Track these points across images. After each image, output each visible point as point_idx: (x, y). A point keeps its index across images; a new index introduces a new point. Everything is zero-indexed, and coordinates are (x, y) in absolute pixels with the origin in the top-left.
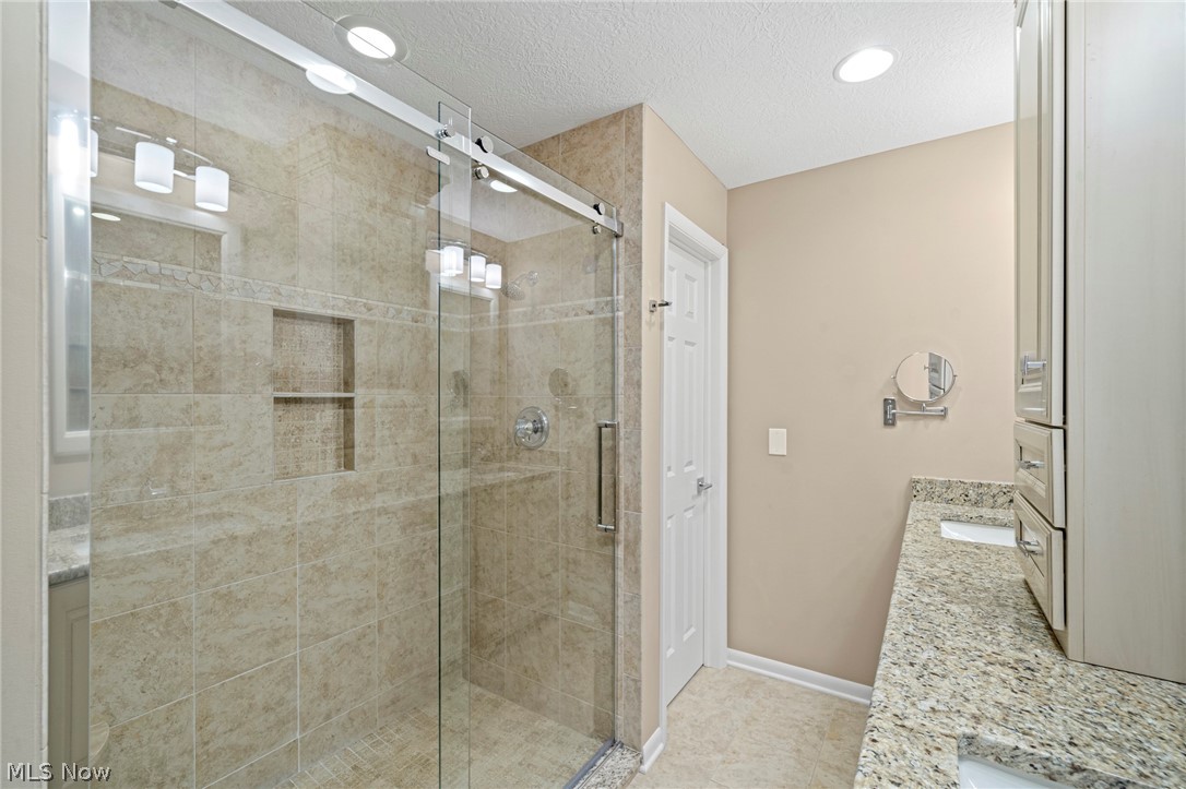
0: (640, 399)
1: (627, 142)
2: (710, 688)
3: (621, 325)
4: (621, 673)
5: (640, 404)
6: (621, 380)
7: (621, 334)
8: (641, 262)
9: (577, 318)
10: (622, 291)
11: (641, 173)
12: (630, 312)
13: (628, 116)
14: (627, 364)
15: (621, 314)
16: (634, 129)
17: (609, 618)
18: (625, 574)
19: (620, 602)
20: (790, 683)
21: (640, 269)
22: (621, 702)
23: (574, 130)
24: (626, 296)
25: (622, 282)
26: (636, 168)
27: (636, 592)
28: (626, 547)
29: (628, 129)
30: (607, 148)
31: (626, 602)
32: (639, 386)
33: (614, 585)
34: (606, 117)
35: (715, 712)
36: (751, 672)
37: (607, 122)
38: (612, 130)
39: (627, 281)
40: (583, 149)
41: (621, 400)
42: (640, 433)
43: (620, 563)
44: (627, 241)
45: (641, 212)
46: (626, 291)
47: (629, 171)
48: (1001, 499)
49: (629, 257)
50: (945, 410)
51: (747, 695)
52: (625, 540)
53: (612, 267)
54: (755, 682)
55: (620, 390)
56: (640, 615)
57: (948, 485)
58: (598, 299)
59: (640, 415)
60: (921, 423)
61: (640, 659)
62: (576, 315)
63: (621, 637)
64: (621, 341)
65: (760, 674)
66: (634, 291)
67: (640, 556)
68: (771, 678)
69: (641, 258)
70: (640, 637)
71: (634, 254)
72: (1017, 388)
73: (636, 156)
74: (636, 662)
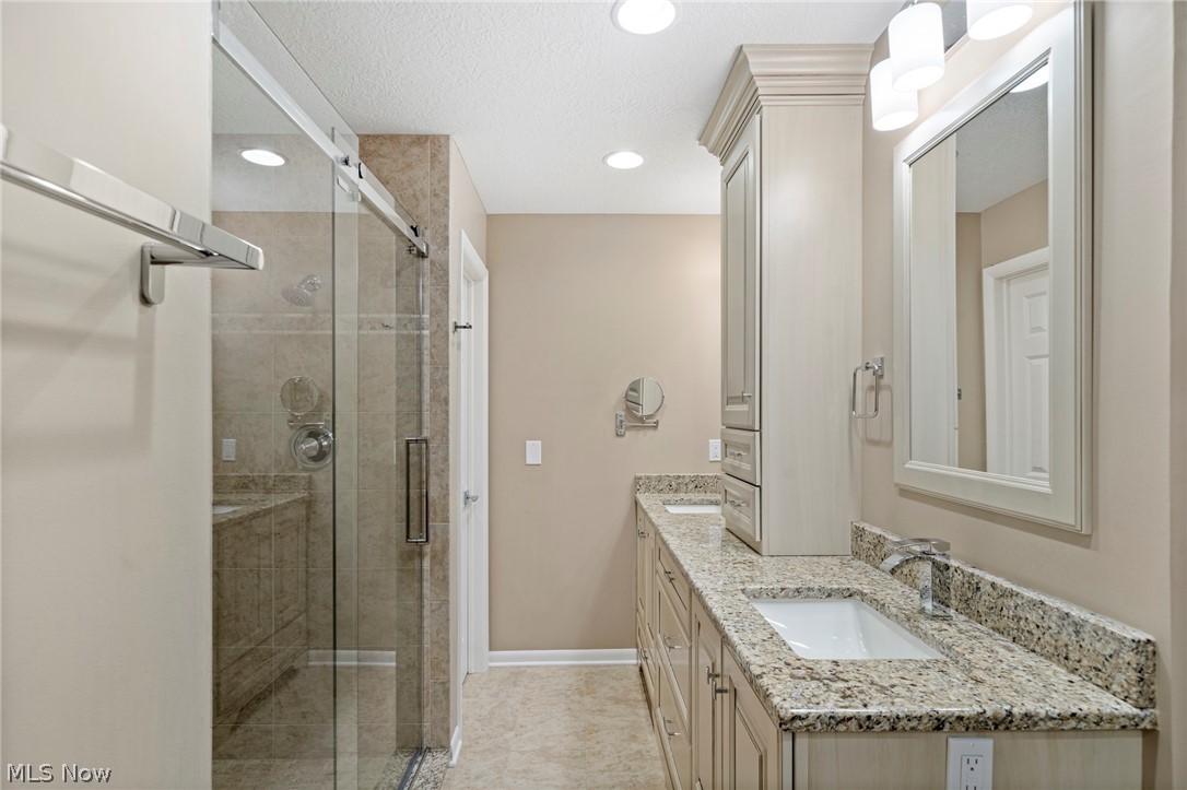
0: (447, 415)
1: (432, 168)
2: (481, 688)
3: (426, 343)
4: (427, 680)
5: (448, 420)
6: (426, 397)
7: (426, 352)
8: (448, 285)
9: (371, 332)
10: (427, 310)
11: (447, 201)
12: (437, 332)
13: (433, 142)
14: (433, 381)
15: (426, 332)
16: (441, 158)
17: (414, 631)
18: (432, 584)
19: (426, 612)
20: (546, 666)
21: (447, 292)
22: (427, 710)
23: (369, 136)
24: (431, 316)
25: (427, 302)
26: (442, 194)
27: (444, 598)
28: (433, 558)
29: (434, 156)
30: (409, 166)
31: (433, 611)
32: (447, 403)
33: (421, 597)
34: (408, 136)
35: (493, 705)
36: (511, 667)
37: (409, 140)
38: (415, 150)
39: (432, 301)
40: (381, 160)
41: (426, 416)
42: (448, 447)
43: (426, 575)
44: (432, 263)
45: (447, 238)
46: (432, 311)
47: (435, 195)
48: (691, 486)
49: (435, 278)
50: (657, 422)
51: (515, 684)
52: (432, 551)
53: (418, 287)
54: (516, 674)
55: (425, 407)
56: (448, 620)
57: (659, 479)
58: (400, 315)
59: (448, 430)
60: (642, 432)
61: (448, 661)
62: (373, 328)
63: (427, 646)
64: (426, 358)
65: (519, 667)
66: (441, 310)
67: (448, 564)
68: (529, 667)
69: (448, 281)
70: (448, 640)
71: (441, 277)
72: (723, 408)
73: (442, 184)
74: (443, 665)
